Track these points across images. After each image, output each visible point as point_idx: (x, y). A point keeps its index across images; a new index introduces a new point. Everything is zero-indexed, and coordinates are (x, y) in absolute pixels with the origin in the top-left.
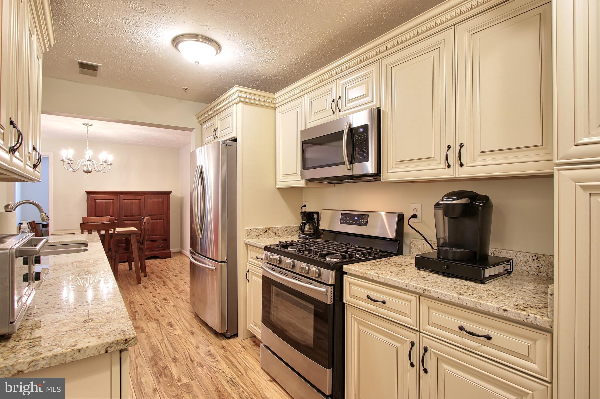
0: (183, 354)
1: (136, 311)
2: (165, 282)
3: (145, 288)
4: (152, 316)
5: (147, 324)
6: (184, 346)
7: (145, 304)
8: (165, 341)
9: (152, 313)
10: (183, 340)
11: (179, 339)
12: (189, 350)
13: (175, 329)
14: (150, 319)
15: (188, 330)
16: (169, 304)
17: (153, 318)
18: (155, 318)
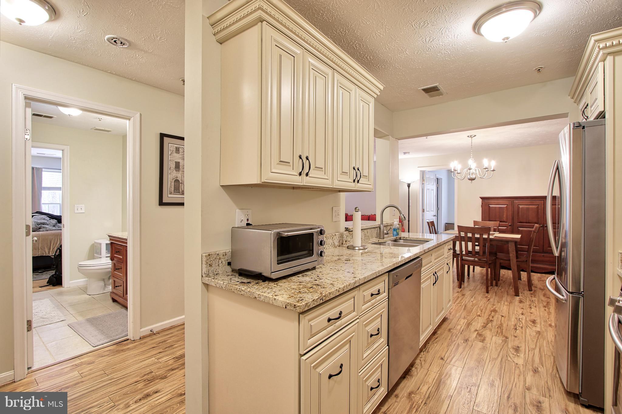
1: (492, 320)
2: (550, 303)
3: (521, 302)
4: (503, 332)
5: (493, 336)
6: (513, 379)
7: (506, 318)
8: (497, 362)
9: (506, 329)
10: (517, 371)
11: (514, 368)
12: (516, 385)
13: (518, 356)
14: (500, 333)
15: (533, 365)
16: (534, 327)
17: (504, 334)
18: (506, 335)
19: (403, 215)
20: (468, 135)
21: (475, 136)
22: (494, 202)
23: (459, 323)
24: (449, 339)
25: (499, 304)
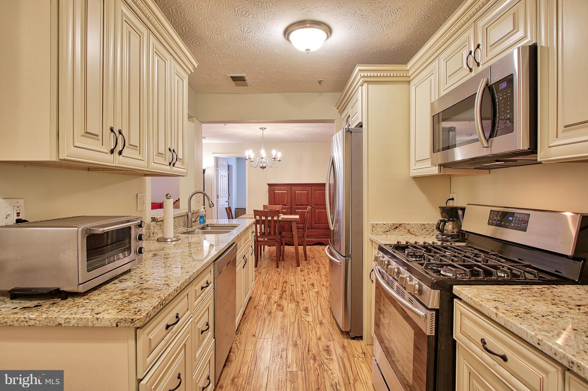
0: (305, 341)
1: (285, 290)
2: (320, 268)
3: (302, 271)
4: (295, 299)
5: (288, 304)
6: (308, 334)
7: (294, 286)
8: (295, 325)
9: (297, 296)
10: (310, 328)
11: (307, 325)
12: (311, 339)
13: (308, 315)
14: (292, 300)
15: (318, 319)
16: (314, 289)
17: (295, 300)
18: (297, 300)
19: (211, 201)
20: (260, 127)
21: (266, 128)
22: (278, 188)
23: (261, 299)
24: (256, 316)
25: (288, 275)
